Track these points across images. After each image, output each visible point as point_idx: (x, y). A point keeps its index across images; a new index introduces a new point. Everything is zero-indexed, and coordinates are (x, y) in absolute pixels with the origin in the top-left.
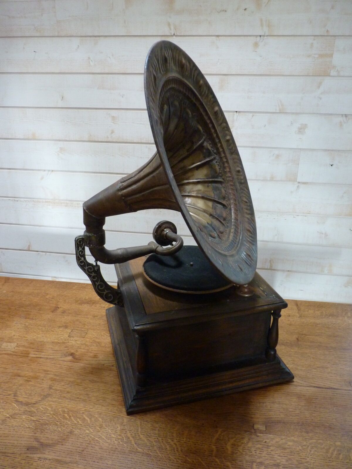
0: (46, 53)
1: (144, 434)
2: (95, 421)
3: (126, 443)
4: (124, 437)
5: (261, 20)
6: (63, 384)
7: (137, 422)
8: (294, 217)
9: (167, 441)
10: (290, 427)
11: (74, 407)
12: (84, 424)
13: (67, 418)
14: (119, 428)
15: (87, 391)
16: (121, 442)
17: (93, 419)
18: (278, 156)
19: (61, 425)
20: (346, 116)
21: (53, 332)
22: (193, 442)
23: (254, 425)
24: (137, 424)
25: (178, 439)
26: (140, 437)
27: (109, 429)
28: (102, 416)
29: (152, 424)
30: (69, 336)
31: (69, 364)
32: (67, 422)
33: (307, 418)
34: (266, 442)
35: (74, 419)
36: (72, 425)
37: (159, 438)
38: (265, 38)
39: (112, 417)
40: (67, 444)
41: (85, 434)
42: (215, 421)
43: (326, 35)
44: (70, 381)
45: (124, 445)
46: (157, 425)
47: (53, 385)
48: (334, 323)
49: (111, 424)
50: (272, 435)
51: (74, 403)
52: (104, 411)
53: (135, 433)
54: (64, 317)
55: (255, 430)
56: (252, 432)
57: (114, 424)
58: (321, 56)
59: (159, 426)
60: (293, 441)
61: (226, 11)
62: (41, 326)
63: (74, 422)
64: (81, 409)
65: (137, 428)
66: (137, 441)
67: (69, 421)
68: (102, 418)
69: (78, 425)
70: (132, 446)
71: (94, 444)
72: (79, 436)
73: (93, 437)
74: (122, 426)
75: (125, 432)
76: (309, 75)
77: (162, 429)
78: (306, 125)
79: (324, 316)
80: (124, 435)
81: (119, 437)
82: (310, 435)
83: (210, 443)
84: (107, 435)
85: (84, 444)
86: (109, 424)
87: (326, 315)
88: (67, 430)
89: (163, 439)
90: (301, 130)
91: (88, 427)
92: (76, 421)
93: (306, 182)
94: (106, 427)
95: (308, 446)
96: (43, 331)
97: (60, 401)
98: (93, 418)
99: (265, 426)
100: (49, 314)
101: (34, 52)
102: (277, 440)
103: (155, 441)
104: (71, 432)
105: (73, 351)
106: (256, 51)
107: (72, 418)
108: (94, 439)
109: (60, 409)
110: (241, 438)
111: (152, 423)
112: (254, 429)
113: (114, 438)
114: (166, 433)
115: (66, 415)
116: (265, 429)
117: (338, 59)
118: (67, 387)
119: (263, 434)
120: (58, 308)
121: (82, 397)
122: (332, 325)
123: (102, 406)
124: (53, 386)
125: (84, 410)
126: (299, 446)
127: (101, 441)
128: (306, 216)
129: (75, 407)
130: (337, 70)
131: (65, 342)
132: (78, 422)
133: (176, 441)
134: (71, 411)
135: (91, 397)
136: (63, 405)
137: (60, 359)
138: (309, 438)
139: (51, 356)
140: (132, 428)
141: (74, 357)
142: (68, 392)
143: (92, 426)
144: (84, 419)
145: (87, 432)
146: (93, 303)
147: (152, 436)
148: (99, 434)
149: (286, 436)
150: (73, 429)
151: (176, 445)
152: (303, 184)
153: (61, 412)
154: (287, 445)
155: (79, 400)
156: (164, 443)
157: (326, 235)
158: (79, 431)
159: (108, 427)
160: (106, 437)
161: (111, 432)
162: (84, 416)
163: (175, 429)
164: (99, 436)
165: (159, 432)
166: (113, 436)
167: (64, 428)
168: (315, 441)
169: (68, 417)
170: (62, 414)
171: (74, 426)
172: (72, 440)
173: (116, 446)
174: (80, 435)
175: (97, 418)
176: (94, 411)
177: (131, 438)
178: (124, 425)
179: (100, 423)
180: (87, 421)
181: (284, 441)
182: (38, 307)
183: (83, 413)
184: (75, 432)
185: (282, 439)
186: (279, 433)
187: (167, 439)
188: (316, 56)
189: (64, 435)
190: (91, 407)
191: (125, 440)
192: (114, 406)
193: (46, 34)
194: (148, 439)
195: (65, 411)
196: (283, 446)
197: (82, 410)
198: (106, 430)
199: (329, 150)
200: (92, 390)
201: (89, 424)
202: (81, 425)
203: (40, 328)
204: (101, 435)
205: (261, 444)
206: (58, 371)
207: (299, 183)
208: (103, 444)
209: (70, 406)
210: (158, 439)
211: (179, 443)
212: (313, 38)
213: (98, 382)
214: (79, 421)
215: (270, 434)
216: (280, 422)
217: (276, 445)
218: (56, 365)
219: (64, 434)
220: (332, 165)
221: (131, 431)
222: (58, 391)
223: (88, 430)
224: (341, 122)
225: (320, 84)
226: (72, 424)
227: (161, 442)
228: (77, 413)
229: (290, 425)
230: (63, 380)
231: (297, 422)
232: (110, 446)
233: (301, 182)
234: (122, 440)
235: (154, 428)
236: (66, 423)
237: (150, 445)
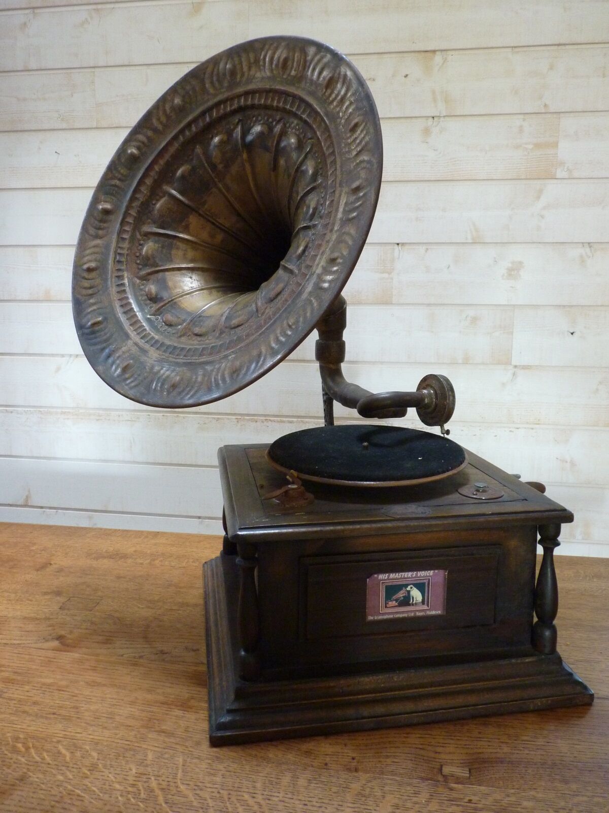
0: (75, 156)
1: (187, 782)
2: (82, 757)
3: (144, 801)
4: (141, 788)
5: (434, 92)
6: (27, 688)
7: (177, 759)
8: (510, 431)
9: (239, 798)
10: (526, 771)
11: (41, 730)
12: (55, 763)
13: (20, 752)
14: (134, 771)
15: (77, 700)
16: (134, 798)
17: (78, 754)
18: (475, 320)
19: (4, 763)
20: (590, 244)
21: (29, 602)
22: (300, 800)
23: (441, 766)
24: (177, 763)
25: (266, 793)
26: (179, 790)
27: (110, 773)
28: (100, 747)
29: (209, 763)
30: (60, 608)
31: (50, 654)
32: (20, 758)
33: (562, 754)
34: (470, 801)
35: (35, 753)
36: (28, 765)
37: (221, 791)
38: (442, 119)
39: (122, 750)
40: (7, 802)
41: (55, 781)
42: (353, 759)
43: (543, 111)
44: (44, 684)
45: (138, 805)
46: (221, 767)
47: (5, 690)
48: (604, 588)
49: (117, 764)
50: (486, 788)
51: (44, 723)
52: (105, 739)
53: (168, 781)
54: (58, 578)
55: (444, 776)
56: (438, 781)
57: (123, 763)
58: (538, 146)
59: (225, 768)
60: (534, 798)
61: (374, 80)
62: (10, 592)
63: (34, 758)
64: (55, 733)
65: (174, 772)
66: (170, 796)
67: (23, 757)
68: (99, 752)
69: (43, 765)
70: (158, 807)
71: (69, 802)
72: (38, 785)
73: (70, 787)
74: (140, 768)
75: (145, 780)
76: (521, 178)
77: (233, 773)
78: (521, 263)
79: (581, 578)
80: (143, 786)
81: (130, 789)
82: (574, 786)
83: (341, 803)
84: (104, 784)
85: (47, 803)
86: (113, 763)
87: (586, 576)
88: (13, 773)
89: (231, 792)
90: (513, 273)
91: (64, 768)
92: (39, 756)
93: (528, 366)
94: (104, 770)
95: (570, 810)
96: (10, 600)
97: (14, 718)
98: (78, 752)
99: (468, 770)
100: (28, 574)
101: (56, 152)
102: (498, 796)
103: (211, 798)
104: (22, 779)
105: (63, 633)
106: (427, 142)
107: (32, 751)
108: (72, 793)
109: (9, 735)
110: (413, 792)
111: (209, 761)
112: (443, 774)
113: (118, 790)
114: (239, 781)
115: (20, 745)
116: (468, 775)
117: (566, 150)
118: (35, 695)
119: (462, 784)
120: (51, 564)
121: (63, 712)
122: (600, 591)
123: (105, 728)
124: (6, 692)
125: (61, 735)
126: (549, 809)
127: (87, 797)
128: (532, 429)
129: (43, 730)
130: (568, 169)
131: (51, 617)
132: (43, 759)
133: (260, 797)
134: (33, 738)
135: (83, 713)
136: (19, 726)
137: (33, 645)
138: (572, 793)
139: (14, 640)
140: (163, 771)
141: (63, 644)
142: (35, 703)
143: (73, 767)
144: (59, 753)
145: (61, 778)
146: (121, 558)
147: (206, 787)
148: (86, 782)
149: (518, 789)
150: (29, 773)
151: (260, 805)
152: (523, 368)
153: (10, 740)
154: (520, 806)
155: (55, 718)
156: (233, 802)
157: (573, 464)
158: (41, 776)
159: (109, 769)
160: (101, 790)
161: (114, 780)
162: (60, 747)
163: (261, 774)
164: (84, 787)
165: (224, 779)
166: (117, 786)
167: (9, 771)
168: (585, 799)
169: (23, 749)
170: (11, 743)
171: (33, 765)
172: (19, 793)
173: (119, 807)
174: (42, 785)
175: (88, 752)
176: (84, 738)
177: (158, 792)
178: (147, 766)
179: (93, 760)
180: (65, 756)
181: (513, 799)
182: (11, 563)
183: (58, 742)
184: (31, 779)
185: (508, 796)
186: (501, 782)
187: (239, 793)
188: (530, 147)
189: (6, 784)
190: (79, 730)
191: (143, 796)
192: (131, 728)
193: (77, 125)
194: (196, 794)
195: (20, 738)
196: (510, 809)
197: (57, 737)
198: (103, 774)
199: (564, 306)
200: (89, 700)
201: (67, 763)
202: (49, 764)
203: (6, 594)
204: (89, 785)
205: (458, 805)
206: (22, 665)
207: (516, 367)
208: (91, 802)
209: (32, 728)
210: (219, 793)
211: (268, 802)
212: (522, 117)
213: (104, 685)
214: (46, 757)
215: (480, 786)
216: (502, 762)
217: (493, 807)
218: (22, 656)
219: (5, 782)
220: (572, 334)
221: (159, 776)
222: (14, 702)
223: (63, 774)
224: (581, 256)
225: (541, 192)
226: (30, 763)
227: (227, 799)
228: (46, 741)
229: (526, 767)
230: (29, 683)
231: (540, 761)
232: (108, 807)
233: (520, 366)
234: (136, 795)
235: (212, 772)
236: (16, 761)
237: (199, 805)
